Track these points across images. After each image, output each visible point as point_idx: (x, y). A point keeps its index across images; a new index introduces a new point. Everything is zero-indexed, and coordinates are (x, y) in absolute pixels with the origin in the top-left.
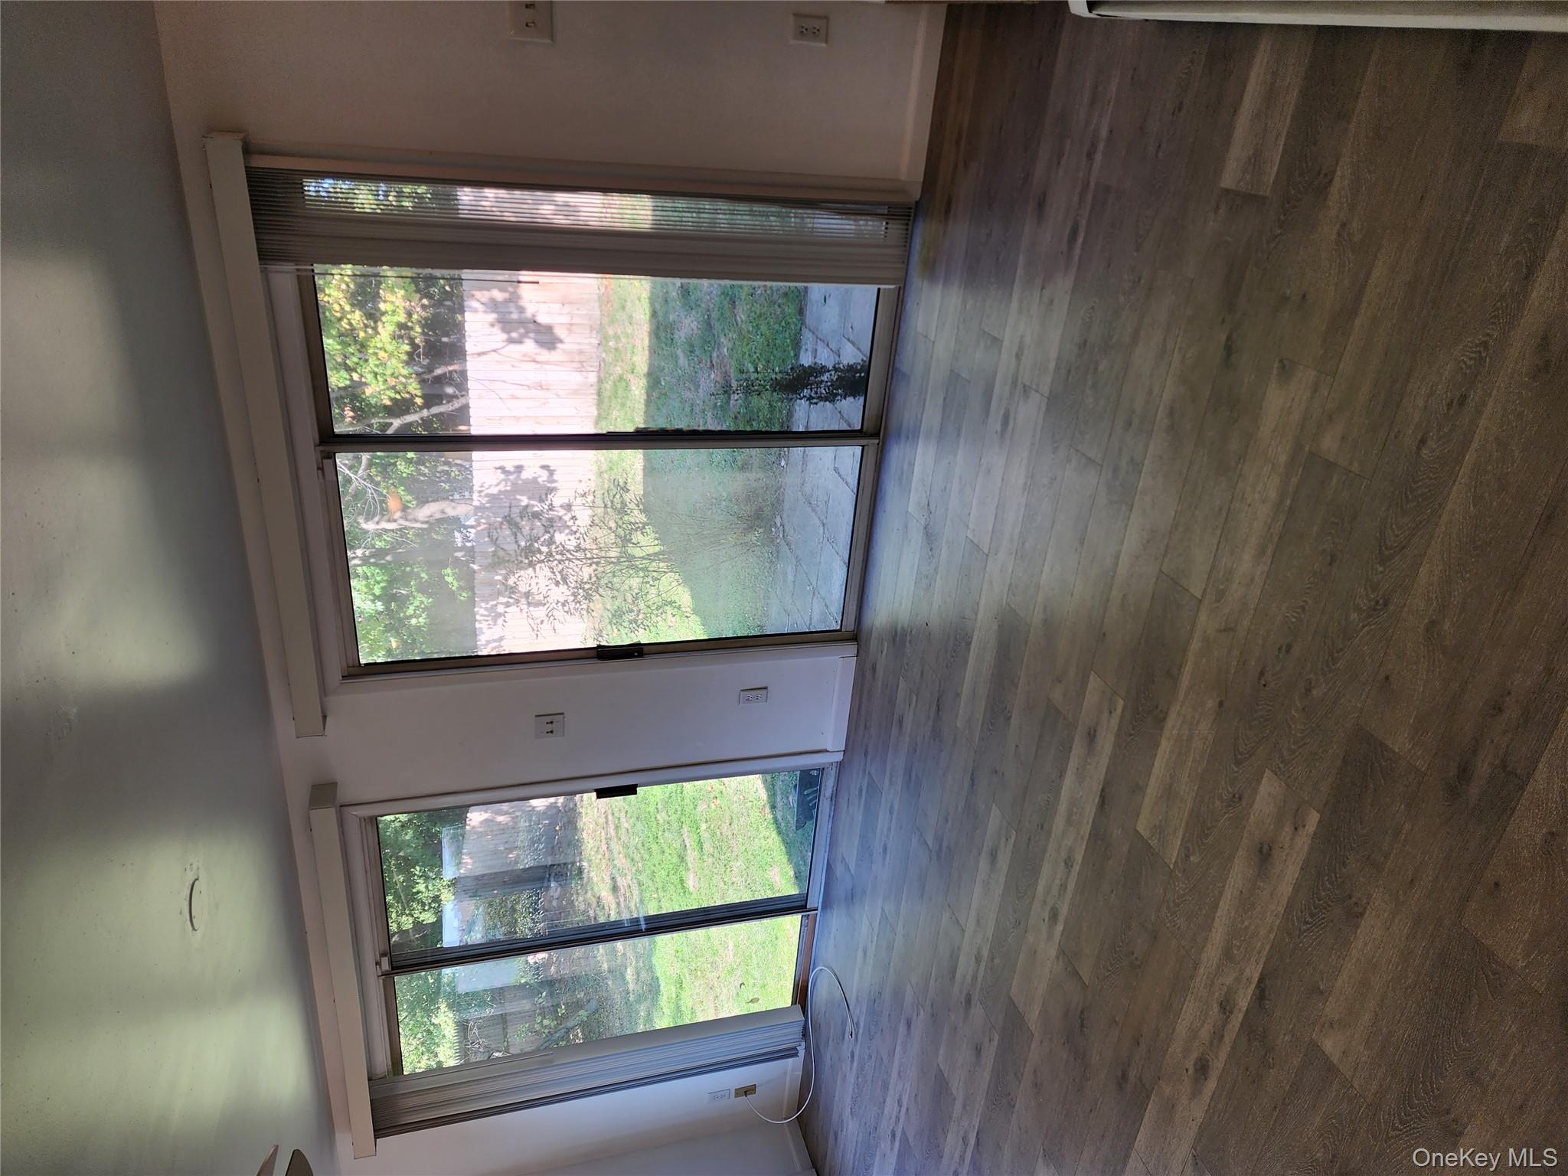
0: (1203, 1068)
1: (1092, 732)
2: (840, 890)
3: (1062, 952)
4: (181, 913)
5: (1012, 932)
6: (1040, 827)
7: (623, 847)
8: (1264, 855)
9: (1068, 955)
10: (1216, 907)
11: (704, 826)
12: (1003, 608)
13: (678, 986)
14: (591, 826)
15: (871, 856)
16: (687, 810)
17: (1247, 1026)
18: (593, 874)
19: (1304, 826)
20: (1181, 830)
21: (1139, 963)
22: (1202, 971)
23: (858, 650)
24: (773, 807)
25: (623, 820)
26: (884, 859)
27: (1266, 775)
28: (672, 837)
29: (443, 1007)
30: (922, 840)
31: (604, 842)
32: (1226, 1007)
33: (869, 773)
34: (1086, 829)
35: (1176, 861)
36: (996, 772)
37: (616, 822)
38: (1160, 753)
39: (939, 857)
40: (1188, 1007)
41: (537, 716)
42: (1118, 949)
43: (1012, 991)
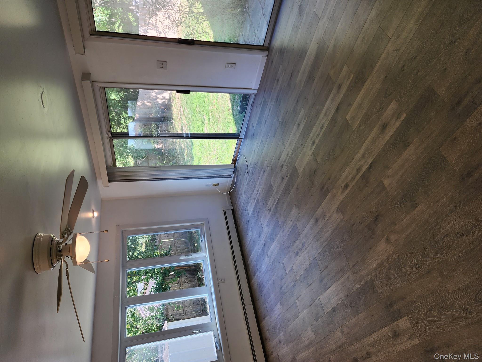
0: (346, 186)
1: (340, 86)
2: (250, 133)
3: (313, 154)
4: (39, 101)
5: (300, 147)
6: (315, 116)
7: (185, 117)
8: (384, 127)
9: (315, 155)
10: (364, 142)
11: (210, 114)
12: (321, 39)
13: (199, 159)
14: (176, 110)
15: (261, 123)
16: (206, 108)
17: (363, 176)
18: (176, 125)
19: (400, 118)
20: (360, 118)
21: (336, 158)
22: (354, 160)
23: (268, 54)
24: (233, 109)
25: (186, 109)
26: (265, 125)
27: (393, 101)
28: (200, 116)
29: (130, 157)
30: (278, 119)
31: (179, 115)
32: (358, 171)
33: (265, 97)
34: (330, 117)
35: (355, 128)
36: (306, 98)
37: (184, 109)
38: (361, 93)
39: (282, 124)
40: (347, 170)
41: (157, 61)
42: (330, 153)
43: (296, 163)
